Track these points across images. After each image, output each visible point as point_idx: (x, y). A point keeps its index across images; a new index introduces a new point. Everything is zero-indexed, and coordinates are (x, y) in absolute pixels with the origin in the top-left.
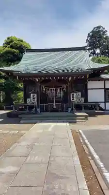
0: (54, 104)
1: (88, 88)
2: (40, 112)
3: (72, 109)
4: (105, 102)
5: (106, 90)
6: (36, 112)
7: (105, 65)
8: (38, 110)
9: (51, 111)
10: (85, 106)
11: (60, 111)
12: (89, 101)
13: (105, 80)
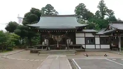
0: (58, 45)
2: (50, 49)
3: (68, 48)
4: (85, 45)
5: (85, 38)
6: (48, 50)
7: (85, 25)
8: (49, 48)
10: (74, 46)
11: (61, 49)
12: (76, 43)
13: (85, 33)
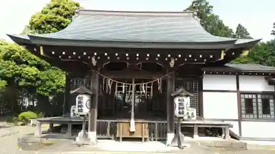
1: (204, 89)
4: (240, 120)
5: (240, 93)
9: (124, 139)
10: (199, 128)
13: (238, 73)
